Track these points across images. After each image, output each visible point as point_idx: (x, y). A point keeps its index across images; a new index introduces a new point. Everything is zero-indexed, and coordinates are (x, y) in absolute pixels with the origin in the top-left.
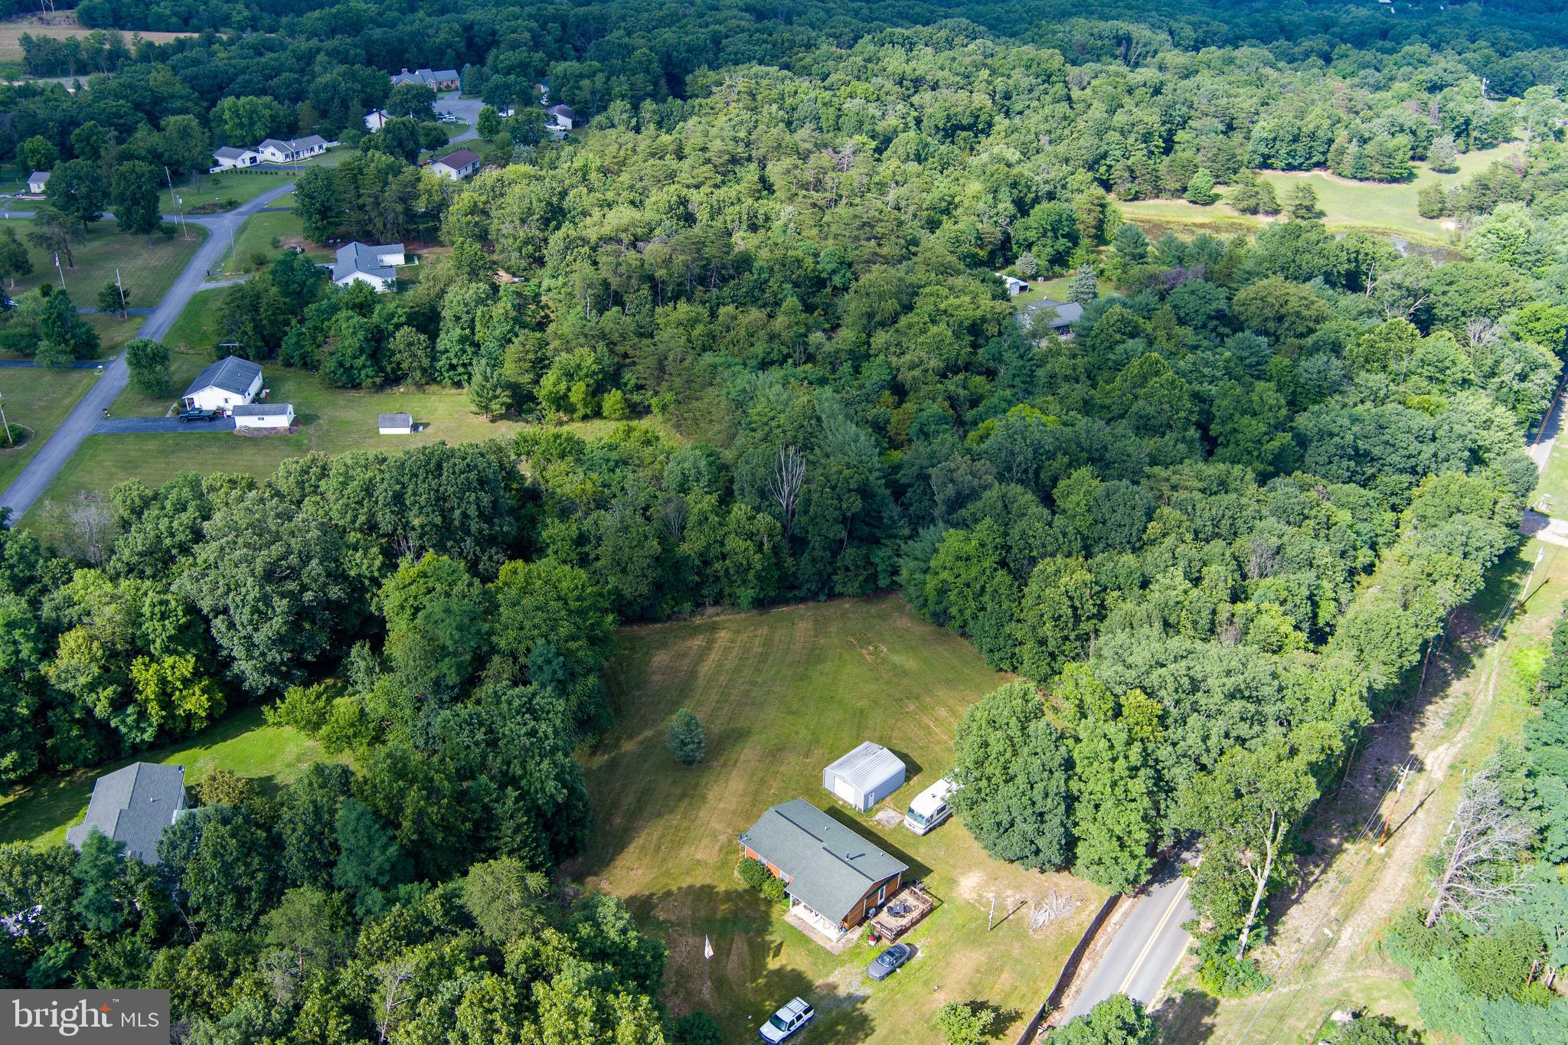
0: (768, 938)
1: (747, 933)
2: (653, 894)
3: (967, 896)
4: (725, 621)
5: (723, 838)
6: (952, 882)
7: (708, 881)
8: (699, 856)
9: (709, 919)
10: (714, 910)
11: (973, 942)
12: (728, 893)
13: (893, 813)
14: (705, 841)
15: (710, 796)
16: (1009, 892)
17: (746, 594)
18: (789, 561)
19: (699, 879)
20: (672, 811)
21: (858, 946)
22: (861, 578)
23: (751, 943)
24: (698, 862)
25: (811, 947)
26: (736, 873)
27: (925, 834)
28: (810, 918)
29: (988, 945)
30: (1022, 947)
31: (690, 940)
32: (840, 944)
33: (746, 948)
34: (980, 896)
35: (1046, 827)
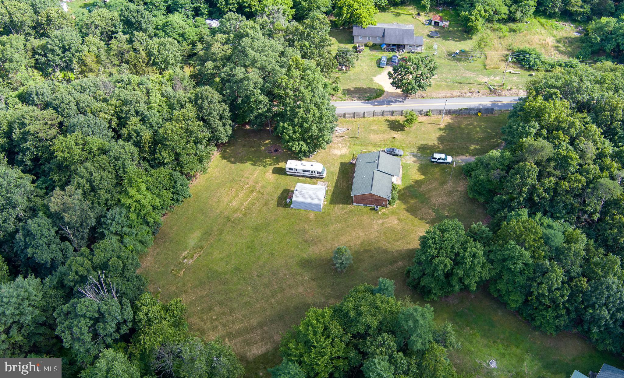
0: (413, 183)
2: (427, 223)
3: (346, 150)
5: (380, 222)
6: (342, 156)
7: (405, 212)
8: (396, 222)
12: (405, 204)
14: (387, 225)
15: (358, 242)
19: (405, 215)
20: (379, 248)
24: (399, 219)
26: (395, 206)
31: (434, 201)
34: (343, 147)
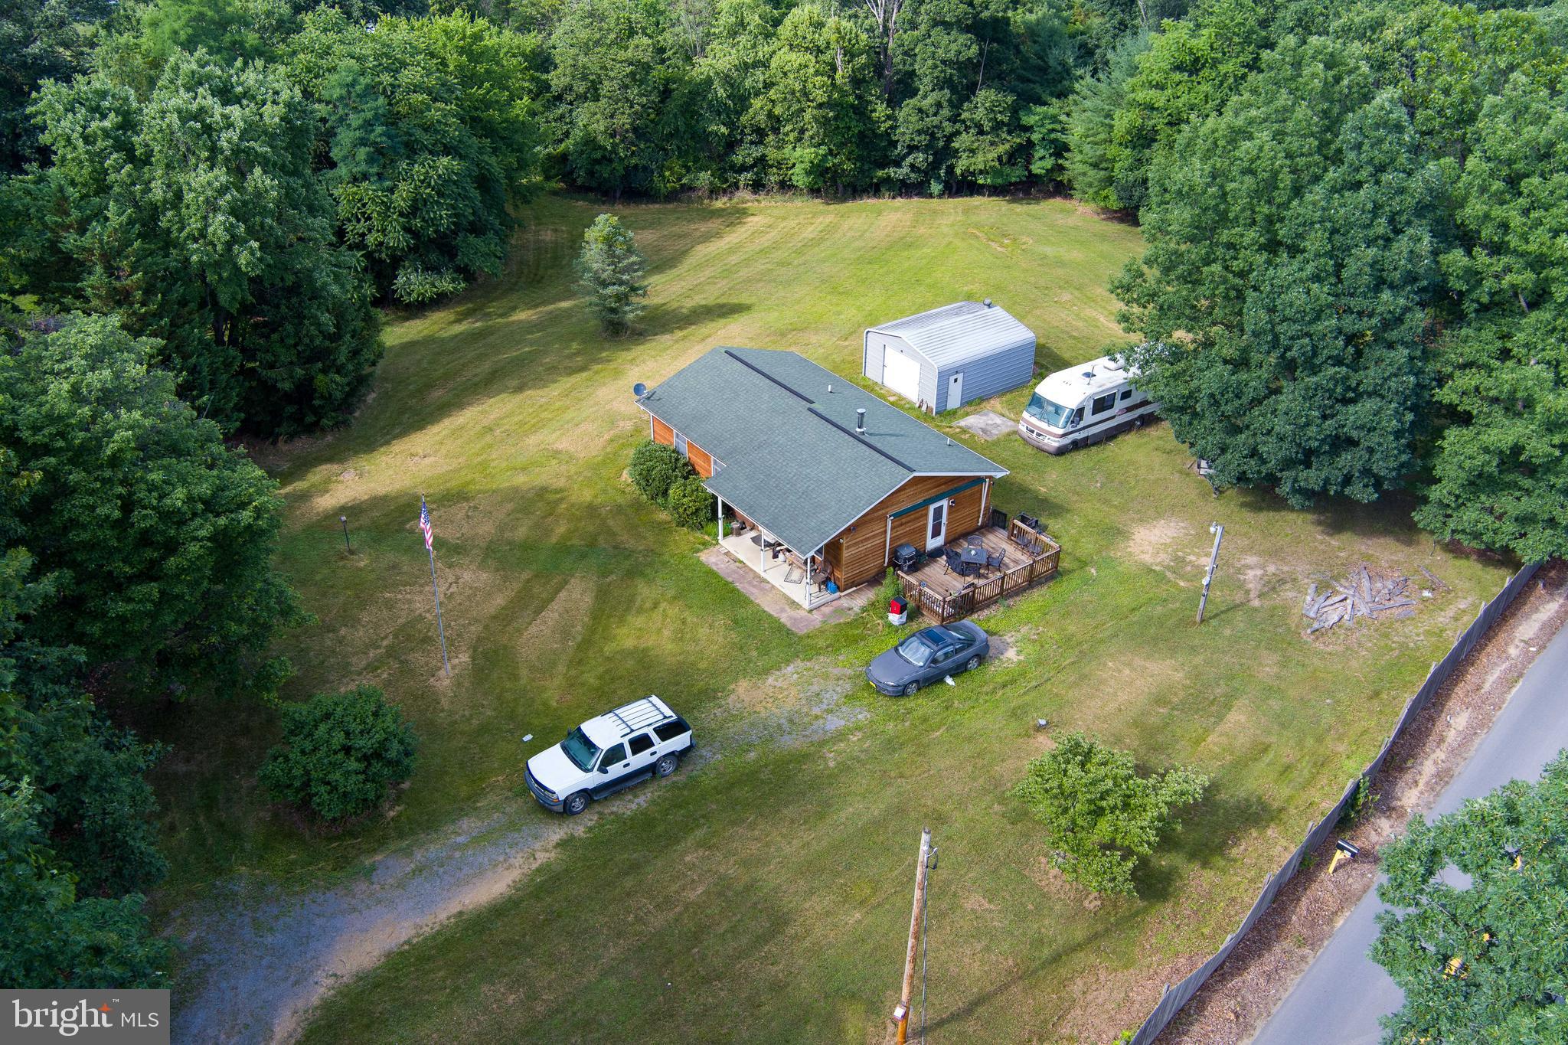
1: (604, 575)
3: (1147, 558)
4: (767, 208)
6: (1116, 533)
8: (560, 446)
9: (527, 548)
10: (548, 532)
11: (1155, 641)
13: (998, 420)
16: (1251, 560)
17: (802, 156)
18: (880, 110)
20: (545, 386)
21: (859, 622)
22: (1002, 149)
23: (602, 594)
24: (555, 455)
25: (742, 613)
26: (624, 474)
27: (1061, 452)
28: (760, 563)
29: (1193, 650)
30: (1283, 665)
32: (817, 616)
33: (588, 600)
34: (1180, 561)
35: (1370, 377)
